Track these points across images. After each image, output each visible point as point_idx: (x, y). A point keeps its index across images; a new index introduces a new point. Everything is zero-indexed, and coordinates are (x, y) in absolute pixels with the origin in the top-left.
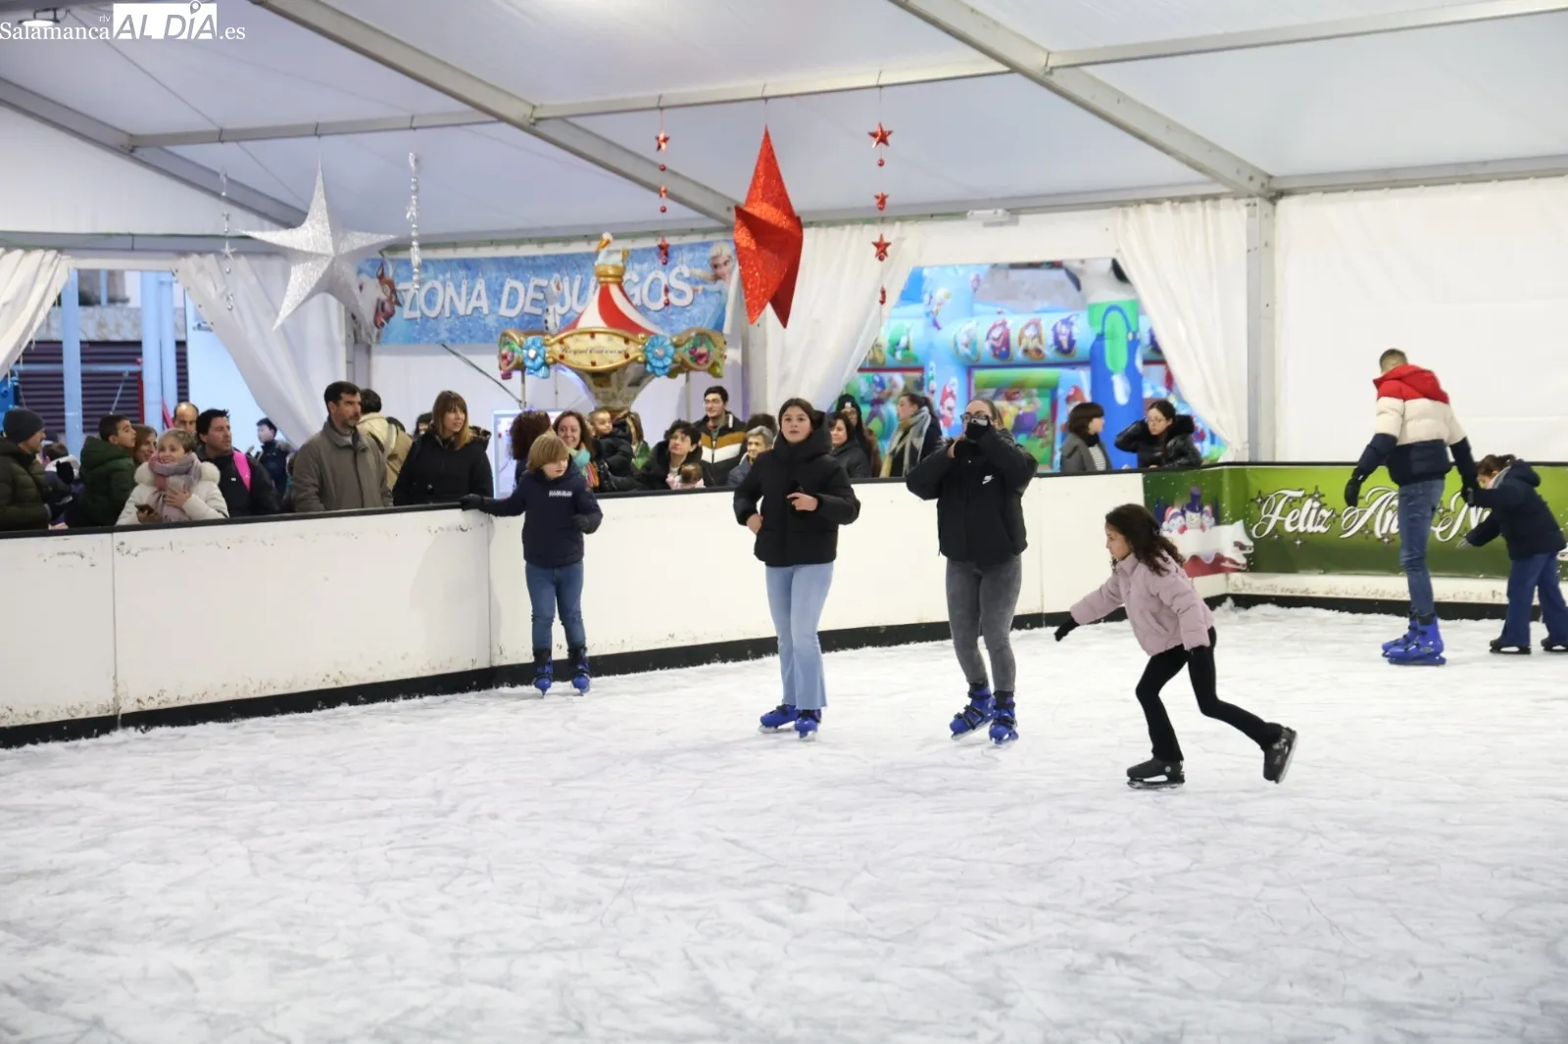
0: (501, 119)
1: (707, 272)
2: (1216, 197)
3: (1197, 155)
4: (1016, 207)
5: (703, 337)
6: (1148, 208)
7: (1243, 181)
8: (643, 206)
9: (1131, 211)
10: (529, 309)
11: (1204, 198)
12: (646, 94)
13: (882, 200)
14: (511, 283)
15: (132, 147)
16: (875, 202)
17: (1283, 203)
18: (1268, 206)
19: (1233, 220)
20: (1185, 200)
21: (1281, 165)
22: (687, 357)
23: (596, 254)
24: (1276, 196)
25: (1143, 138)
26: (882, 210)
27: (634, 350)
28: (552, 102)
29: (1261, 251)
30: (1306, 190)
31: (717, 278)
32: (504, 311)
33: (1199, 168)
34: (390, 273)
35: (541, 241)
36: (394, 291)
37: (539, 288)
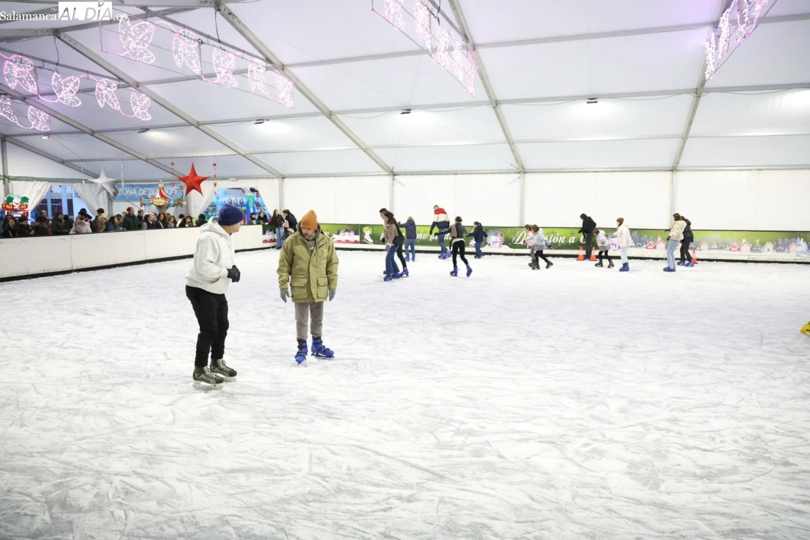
0: (140, 159)
1: (180, 188)
2: (273, 178)
3: (271, 171)
4: (238, 178)
5: (180, 200)
6: (262, 179)
7: (278, 176)
8: (170, 176)
9: (259, 180)
10: (144, 194)
11: (271, 178)
12: (170, 155)
13: (215, 176)
14: (141, 189)
15: (63, 162)
16: (214, 176)
17: (285, 179)
18: (282, 180)
19: (276, 182)
20: (268, 178)
21: (284, 173)
22: (177, 203)
23: (158, 184)
24: (283, 178)
25: (261, 167)
26: (215, 178)
27: (167, 202)
28: (151, 156)
29: (281, 188)
30: (289, 177)
31: (182, 189)
32: (139, 194)
33: (270, 172)
34: (116, 187)
35: (147, 181)
36: (117, 190)
37: (146, 190)
